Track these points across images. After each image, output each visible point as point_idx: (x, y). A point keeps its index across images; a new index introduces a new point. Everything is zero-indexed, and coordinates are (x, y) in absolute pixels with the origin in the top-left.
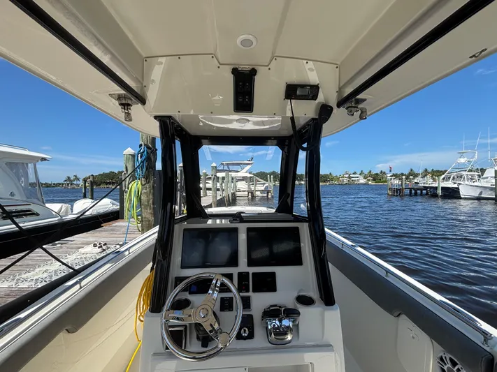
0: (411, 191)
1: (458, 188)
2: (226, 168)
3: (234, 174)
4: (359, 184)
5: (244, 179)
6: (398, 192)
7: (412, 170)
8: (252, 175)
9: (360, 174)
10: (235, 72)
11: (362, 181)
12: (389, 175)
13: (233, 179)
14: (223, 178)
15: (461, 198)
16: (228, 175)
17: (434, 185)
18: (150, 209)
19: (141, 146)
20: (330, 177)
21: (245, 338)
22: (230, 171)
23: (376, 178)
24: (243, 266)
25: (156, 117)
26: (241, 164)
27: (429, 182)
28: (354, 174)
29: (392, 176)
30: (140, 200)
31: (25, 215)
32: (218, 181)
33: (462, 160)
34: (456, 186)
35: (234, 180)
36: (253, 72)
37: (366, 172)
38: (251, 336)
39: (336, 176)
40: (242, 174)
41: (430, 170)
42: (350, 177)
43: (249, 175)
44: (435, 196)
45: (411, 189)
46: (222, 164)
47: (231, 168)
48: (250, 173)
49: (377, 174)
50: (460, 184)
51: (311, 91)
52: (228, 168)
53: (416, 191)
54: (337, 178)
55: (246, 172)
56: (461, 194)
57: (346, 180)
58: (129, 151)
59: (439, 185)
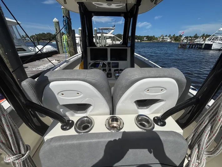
2: (101, 31)
3: (105, 35)
4: (167, 42)
5: (110, 37)
6: (183, 46)
7: (196, 34)
8: (114, 36)
9: (169, 37)
11: (169, 41)
12: (183, 37)
13: (104, 37)
14: (100, 37)
15: (211, 49)
16: (102, 35)
17: (202, 43)
18: (72, 47)
19: (64, 17)
20: (153, 38)
21: (109, 77)
22: (103, 33)
23: (177, 39)
24: (109, 60)
25: (78, 3)
26: (109, 29)
28: (166, 36)
29: (184, 38)
30: (68, 43)
31: (20, 50)
32: (97, 39)
34: (212, 43)
37: (172, 36)
38: (111, 77)
40: (109, 35)
41: (205, 35)
42: (163, 38)
43: (112, 36)
44: (201, 48)
45: (190, 45)
46: (99, 29)
47: (104, 31)
48: (113, 34)
49: (177, 37)
50: (214, 42)
53: (192, 46)
54: (157, 38)
55: (111, 34)
56: (212, 47)
57: (161, 40)
58: (55, 20)
59: (204, 43)
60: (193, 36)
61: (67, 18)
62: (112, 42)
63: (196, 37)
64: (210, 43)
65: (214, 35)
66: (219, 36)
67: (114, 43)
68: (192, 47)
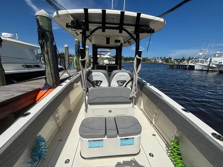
0: (177, 67)
1: (194, 66)
3: (103, 56)
5: (107, 58)
6: (172, 67)
7: (183, 57)
8: (111, 57)
9: (160, 59)
10: (107, 38)
11: (160, 62)
15: (194, 70)
16: (100, 56)
19: (76, 45)
20: (147, 59)
22: (101, 55)
23: (167, 60)
26: (106, 51)
27: (185, 63)
28: (158, 58)
30: (76, 62)
33: (201, 54)
34: (194, 65)
35: (103, 59)
36: (110, 38)
37: (163, 58)
39: (150, 59)
40: (106, 56)
42: (155, 60)
43: (109, 57)
44: (186, 69)
47: (102, 53)
48: (110, 56)
49: (168, 59)
50: (196, 64)
51: (119, 41)
52: (100, 53)
53: (179, 66)
54: (150, 60)
55: (108, 55)
56: (195, 68)
57: (153, 61)
58: (66, 46)
59: (188, 64)
60: (181, 58)
61: (78, 46)
62: (109, 62)
63: (183, 59)
64: (192, 65)
65: (195, 59)
66: (199, 59)
67: (111, 63)
68: (179, 68)
